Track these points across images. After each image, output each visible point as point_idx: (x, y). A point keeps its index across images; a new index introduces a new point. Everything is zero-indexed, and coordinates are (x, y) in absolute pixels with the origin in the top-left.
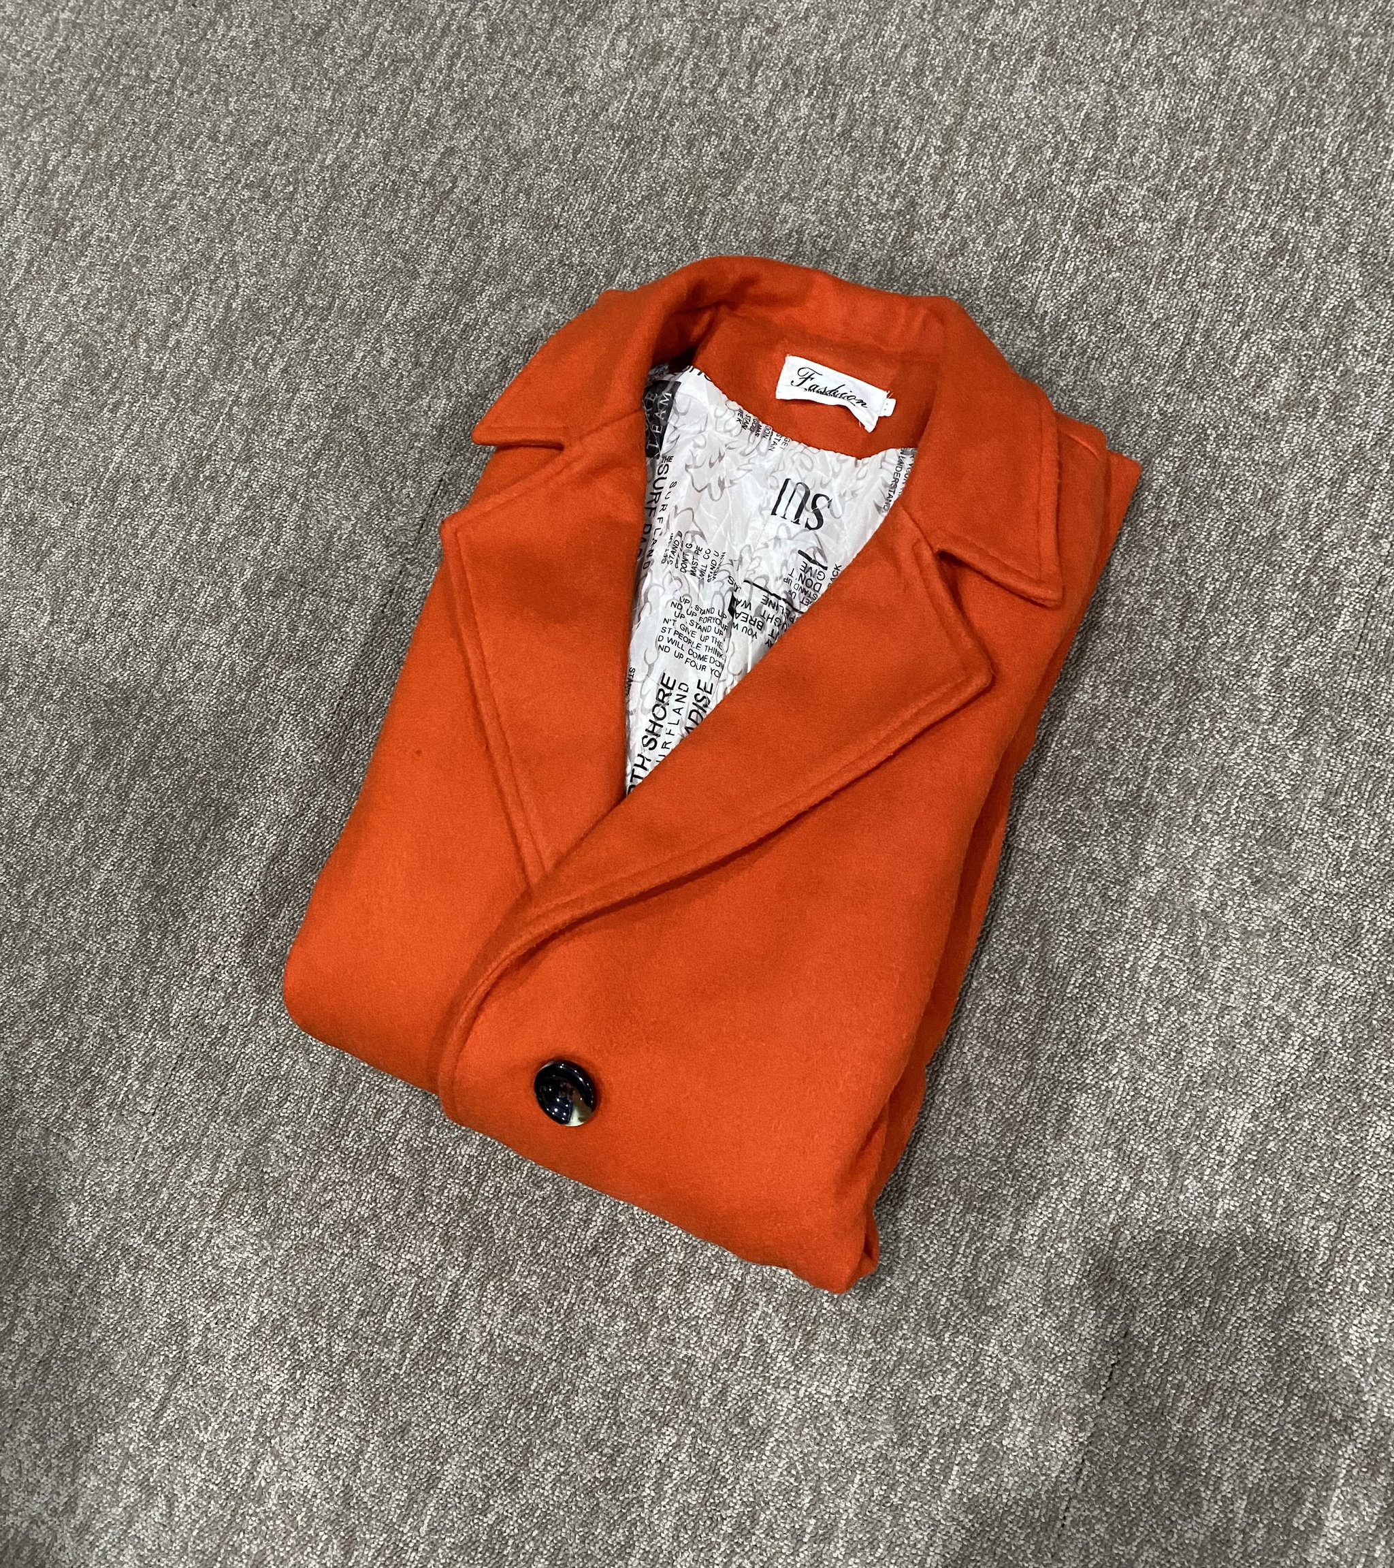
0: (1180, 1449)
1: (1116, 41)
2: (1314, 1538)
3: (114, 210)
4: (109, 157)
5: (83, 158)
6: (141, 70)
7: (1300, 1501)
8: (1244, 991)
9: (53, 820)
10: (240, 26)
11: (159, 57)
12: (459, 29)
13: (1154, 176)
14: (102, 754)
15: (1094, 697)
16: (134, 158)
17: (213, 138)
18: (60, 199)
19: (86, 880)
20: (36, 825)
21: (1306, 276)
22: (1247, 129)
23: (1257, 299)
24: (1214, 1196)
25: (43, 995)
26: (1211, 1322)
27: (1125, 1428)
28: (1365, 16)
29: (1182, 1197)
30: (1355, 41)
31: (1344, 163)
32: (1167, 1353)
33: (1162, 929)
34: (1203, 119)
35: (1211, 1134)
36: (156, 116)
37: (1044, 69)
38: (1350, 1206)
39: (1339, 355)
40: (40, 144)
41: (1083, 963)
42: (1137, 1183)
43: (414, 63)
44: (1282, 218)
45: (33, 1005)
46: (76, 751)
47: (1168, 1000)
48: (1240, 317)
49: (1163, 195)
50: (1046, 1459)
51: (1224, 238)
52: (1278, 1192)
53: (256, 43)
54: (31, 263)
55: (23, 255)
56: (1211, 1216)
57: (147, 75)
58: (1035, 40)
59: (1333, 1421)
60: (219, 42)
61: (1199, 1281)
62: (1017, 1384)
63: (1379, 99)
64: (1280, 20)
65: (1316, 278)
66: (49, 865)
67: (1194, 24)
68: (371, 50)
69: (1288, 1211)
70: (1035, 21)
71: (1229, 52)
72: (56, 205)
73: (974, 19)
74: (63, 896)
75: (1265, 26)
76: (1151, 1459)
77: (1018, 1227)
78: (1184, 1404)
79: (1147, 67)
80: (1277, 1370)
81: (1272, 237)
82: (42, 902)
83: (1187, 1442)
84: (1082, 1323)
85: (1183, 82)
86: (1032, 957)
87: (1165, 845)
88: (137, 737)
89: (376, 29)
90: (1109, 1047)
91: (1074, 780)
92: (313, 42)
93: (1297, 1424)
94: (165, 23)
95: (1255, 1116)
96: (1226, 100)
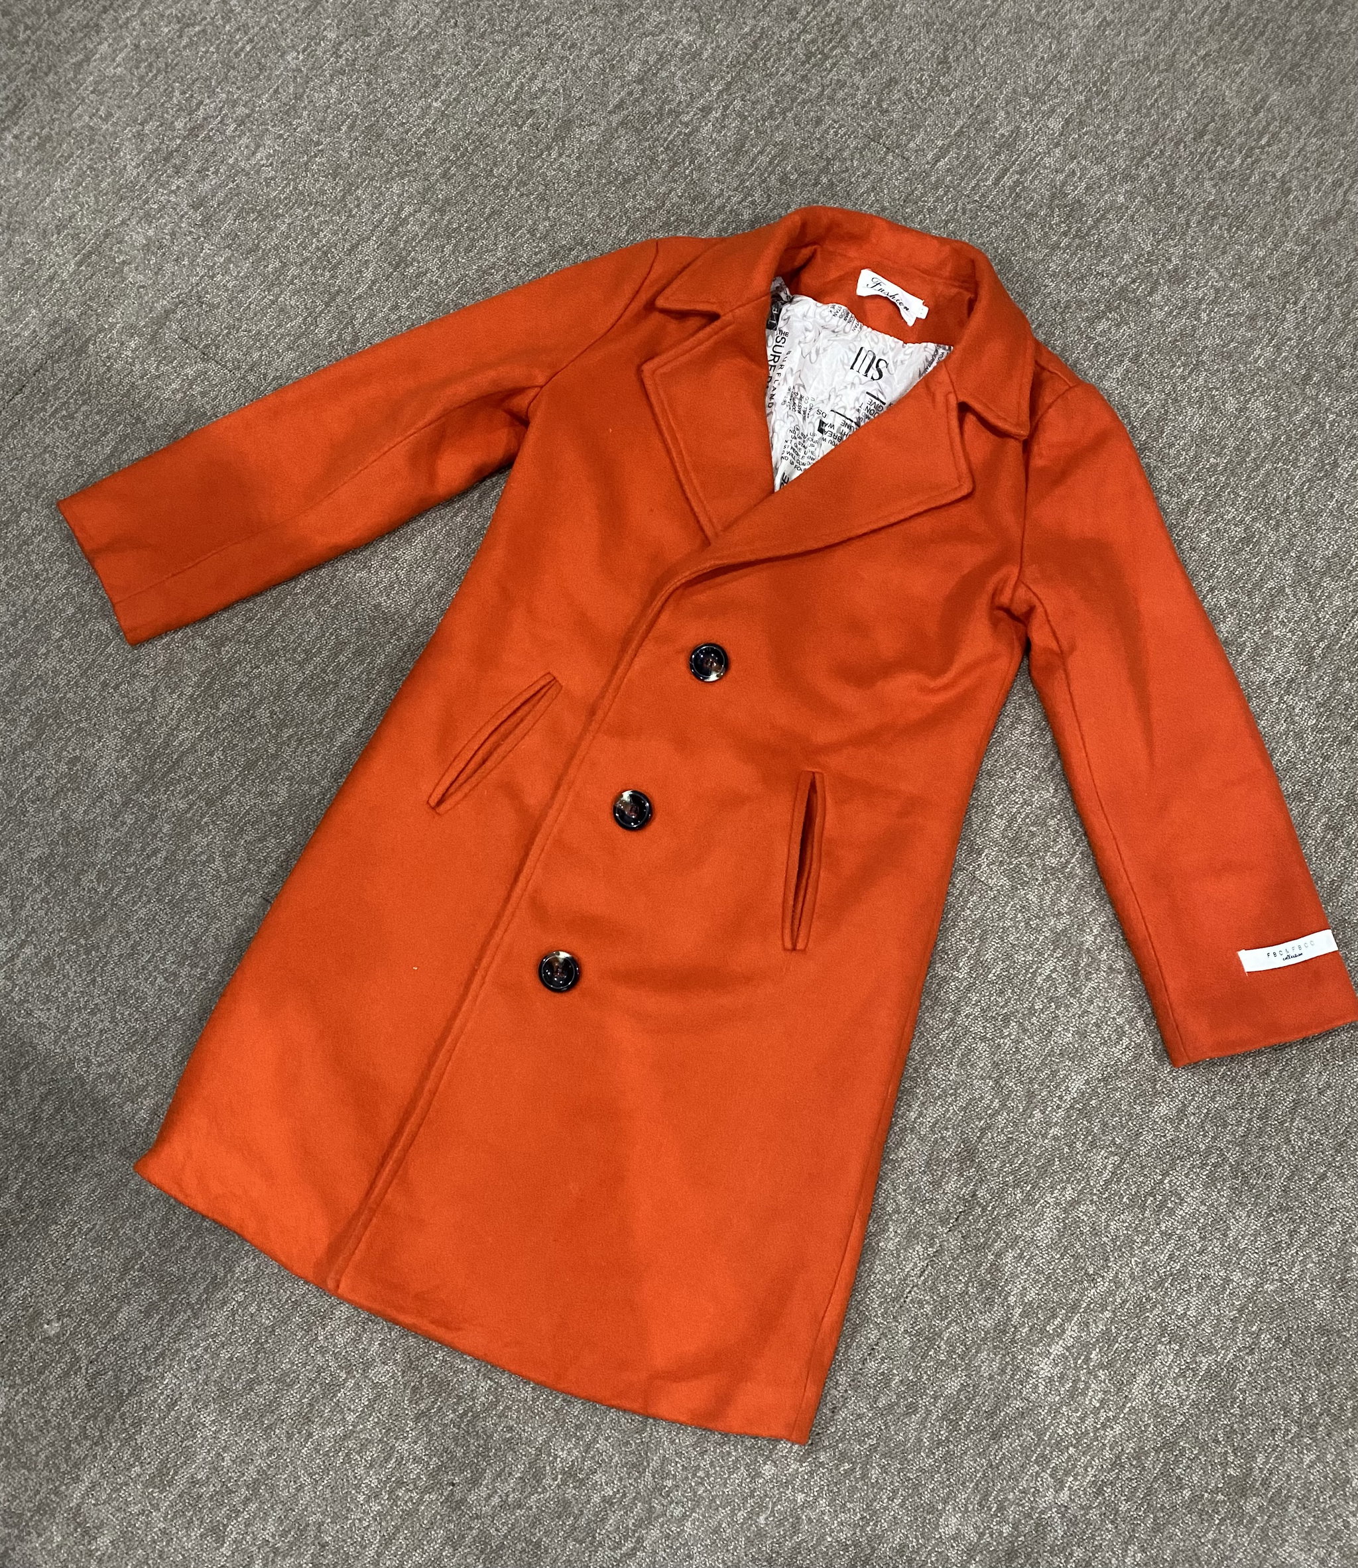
0: (988, 1271)
1: (1179, 367)
2: (1057, 1339)
3: (444, 263)
4: (450, 222)
5: (430, 217)
6: (487, 165)
7: (1054, 1316)
8: (1100, 1004)
9: (314, 689)
10: (569, 156)
11: (503, 160)
12: (731, 211)
13: (1180, 466)
14: (358, 652)
15: (1053, 797)
16: (468, 229)
17: (532, 232)
18: (406, 242)
19: (331, 737)
20: (300, 689)
21: (1259, 563)
22: (1248, 453)
23: (1225, 568)
24: (1049, 1125)
25: (280, 808)
26: (1029, 1200)
27: (958, 1251)
28: (1342, 402)
29: (1029, 1121)
30: (1332, 417)
31: (1303, 497)
32: (996, 1213)
33: (1058, 954)
34: (1222, 439)
35: (1057, 1087)
36: (492, 203)
37: (1127, 371)
38: (1131, 1150)
39: (1267, 620)
40: (399, 196)
41: (1003, 962)
42: (1003, 1105)
43: (692, 226)
44: (1254, 519)
45: (273, 813)
46: (341, 645)
47: (1051, 998)
48: (1211, 576)
49: (1183, 481)
50: (904, 1259)
51: (1214, 522)
52: (1089, 1132)
53: (578, 172)
54: (374, 282)
55: (368, 275)
56: (1044, 1136)
57: (491, 171)
58: (1127, 349)
59: (1086, 1273)
60: (551, 163)
61: (1027, 1174)
62: (897, 1211)
63: (1336, 460)
64: (1288, 388)
65: (1266, 565)
66: (305, 719)
67: (1232, 372)
68: (664, 205)
69: (1093, 1143)
70: (1130, 336)
71: (1250, 398)
72: (402, 246)
73: (1091, 321)
74: (312, 744)
75: (1278, 389)
76: (970, 1273)
77: (921, 1114)
78: (999, 1245)
79: (1195, 391)
80: (1060, 1237)
81: (1245, 530)
82: (294, 744)
83: (995, 1268)
84: (947, 1183)
85: (1215, 409)
86: (972, 951)
87: (1074, 902)
88: (389, 648)
89: (670, 192)
90: (1006, 1019)
91: (1027, 846)
92: (623, 185)
93: (1064, 1270)
94: (511, 136)
95: (1087, 1082)
96: (1240, 430)
